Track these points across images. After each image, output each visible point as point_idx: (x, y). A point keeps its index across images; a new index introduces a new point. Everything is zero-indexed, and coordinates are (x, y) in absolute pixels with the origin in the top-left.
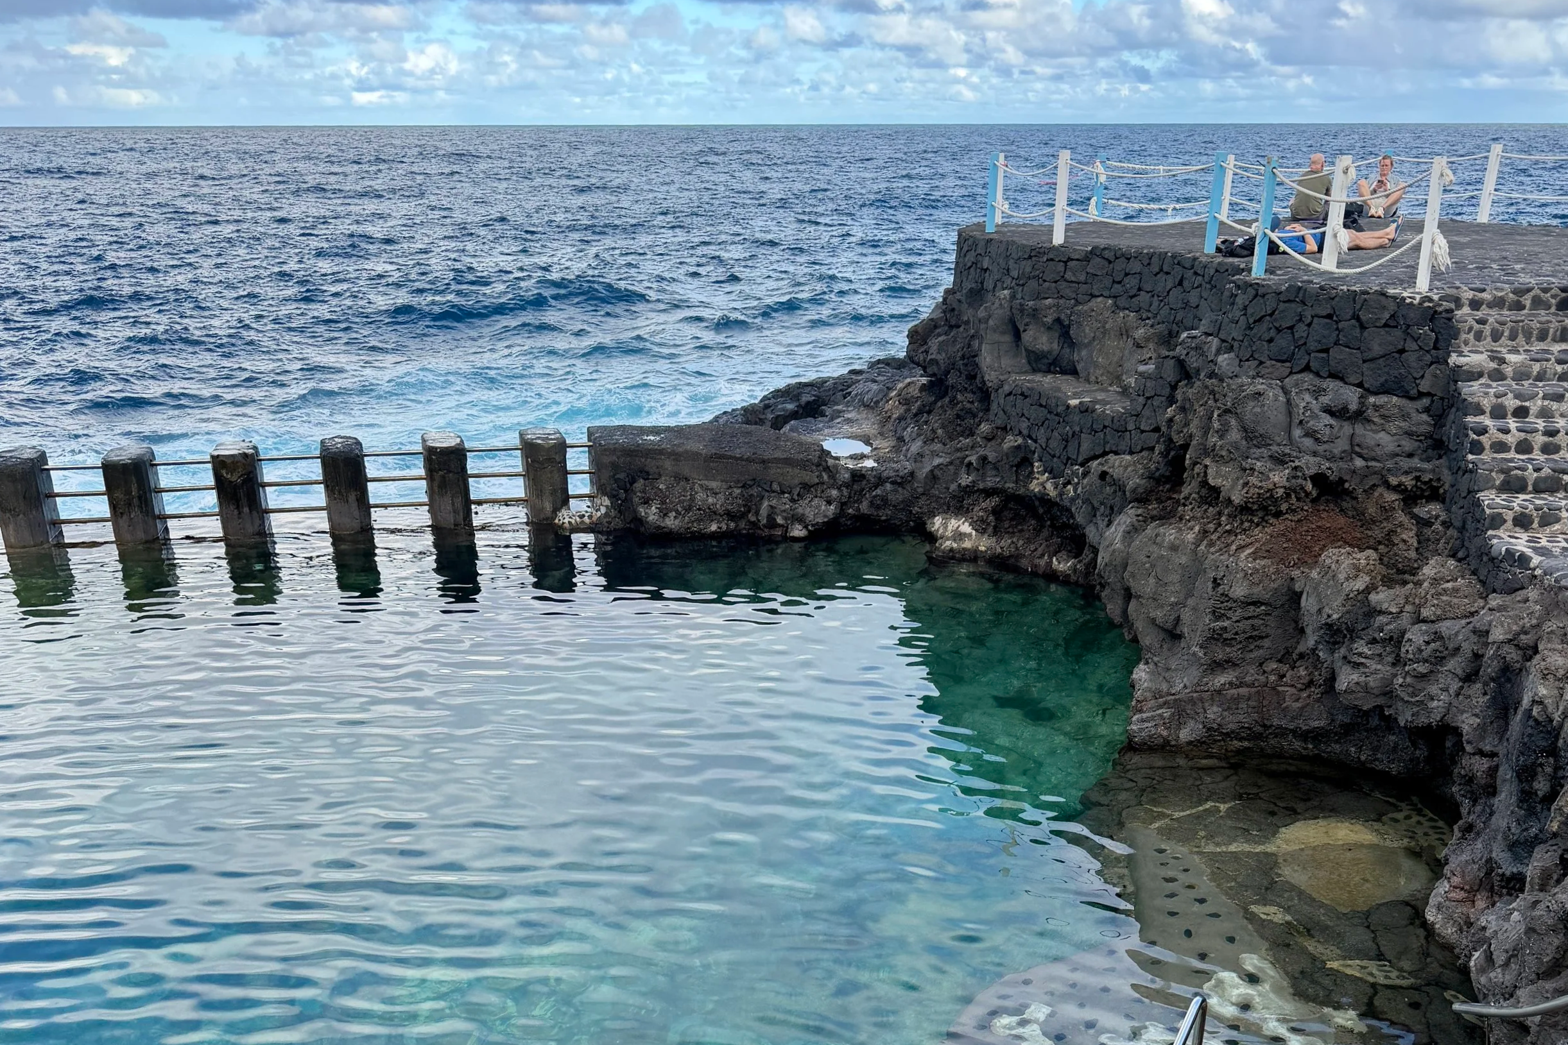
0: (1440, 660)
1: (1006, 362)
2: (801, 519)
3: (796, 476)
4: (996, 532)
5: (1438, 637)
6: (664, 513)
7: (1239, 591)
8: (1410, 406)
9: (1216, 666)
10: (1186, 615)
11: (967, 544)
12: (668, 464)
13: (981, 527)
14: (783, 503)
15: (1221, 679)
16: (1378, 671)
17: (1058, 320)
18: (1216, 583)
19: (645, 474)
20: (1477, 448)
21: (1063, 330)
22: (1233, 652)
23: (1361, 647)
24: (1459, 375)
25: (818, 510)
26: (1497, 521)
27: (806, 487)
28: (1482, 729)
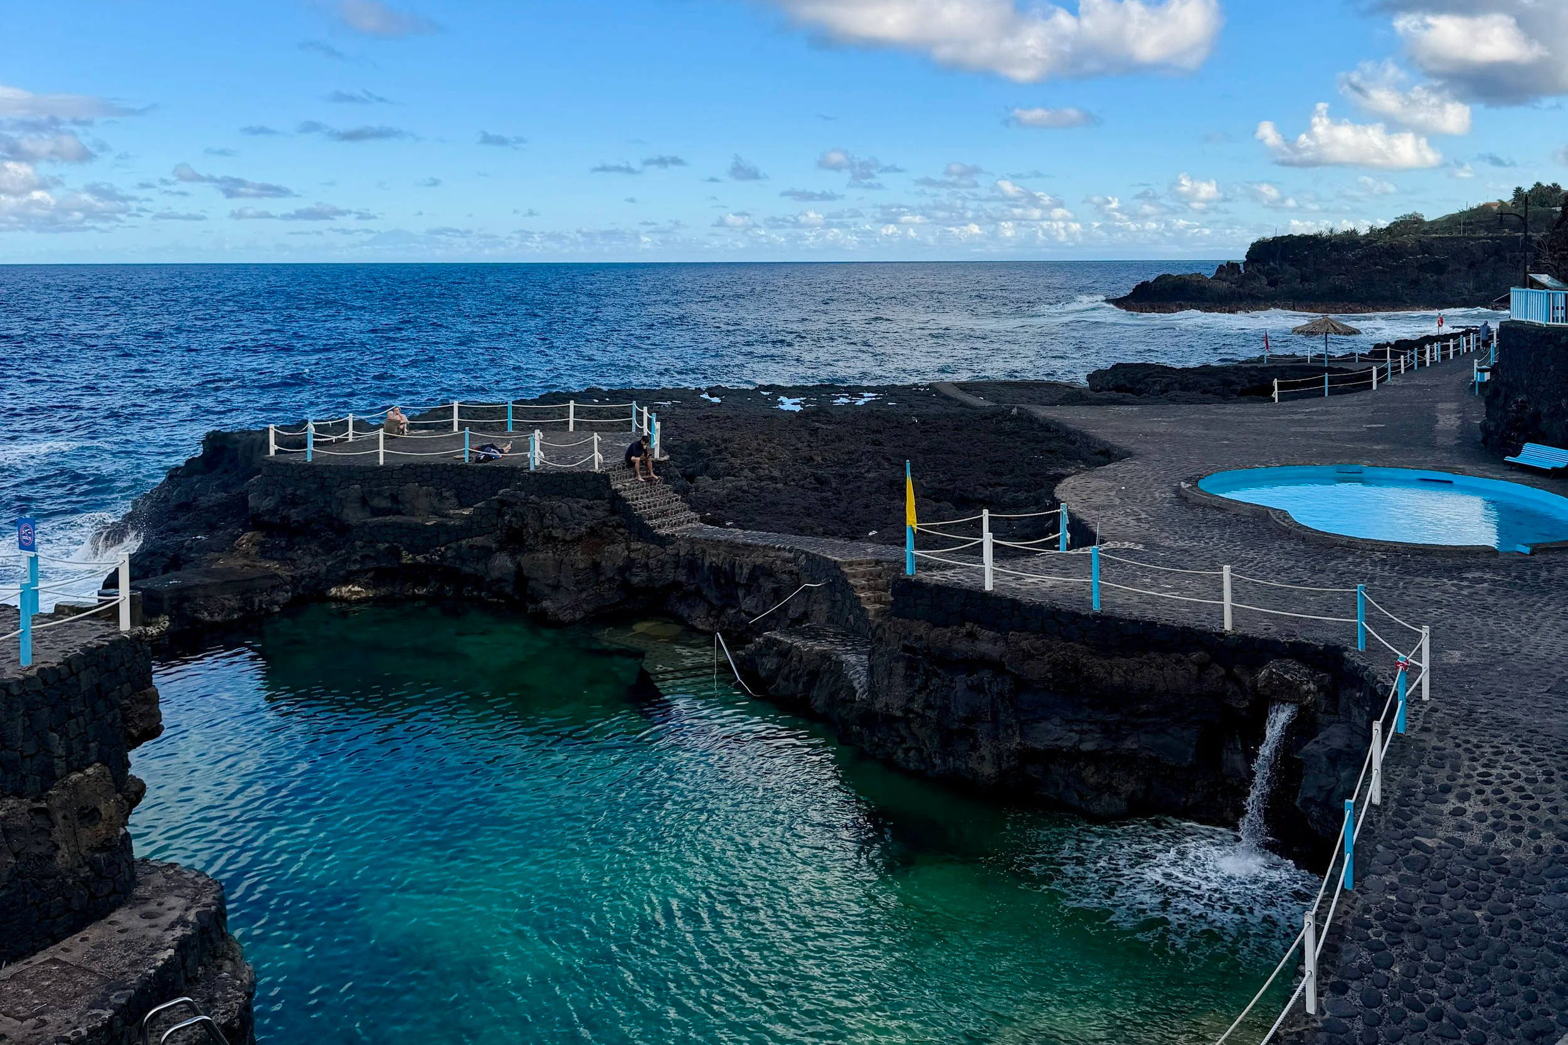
0: (662, 566)
1: (360, 515)
2: (277, 603)
3: (268, 583)
4: (375, 587)
5: (659, 560)
6: (211, 615)
7: (582, 566)
8: (603, 502)
9: (581, 591)
10: (562, 579)
11: (364, 595)
12: (200, 591)
13: (366, 586)
14: (265, 597)
15: (584, 595)
16: (644, 575)
17: (392, 495)
18: (572, 566)
19: (188, 599)
20: (636, 510)
21: (394, 498)
22: (584, 586)
23: (634, 570)
24: (616, 491)
25: (283, 597)
26: (654, 528)
27: (273, 587)
28: (688, 579)
